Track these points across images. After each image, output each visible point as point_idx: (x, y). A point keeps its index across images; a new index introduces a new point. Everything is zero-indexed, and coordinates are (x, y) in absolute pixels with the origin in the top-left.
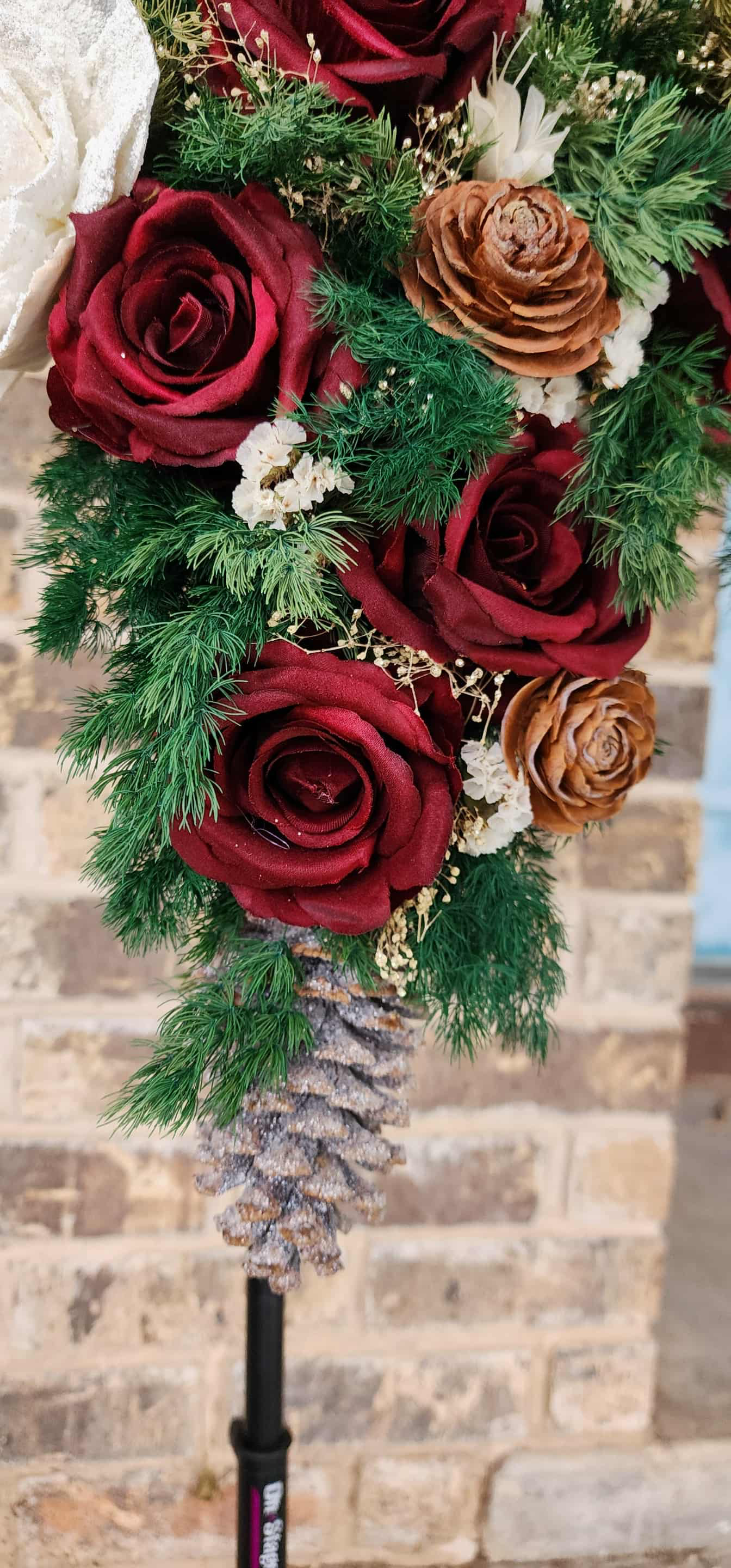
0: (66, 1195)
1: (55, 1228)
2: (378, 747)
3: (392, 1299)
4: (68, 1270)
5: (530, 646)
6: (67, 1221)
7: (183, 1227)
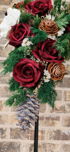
0: (30, 135)
1: (28, 139)
2: (33, 67)
3: (65, 149)
4: (29, 144)
5: (50, 59)
6: (30, 138)
7: (42, 139)
